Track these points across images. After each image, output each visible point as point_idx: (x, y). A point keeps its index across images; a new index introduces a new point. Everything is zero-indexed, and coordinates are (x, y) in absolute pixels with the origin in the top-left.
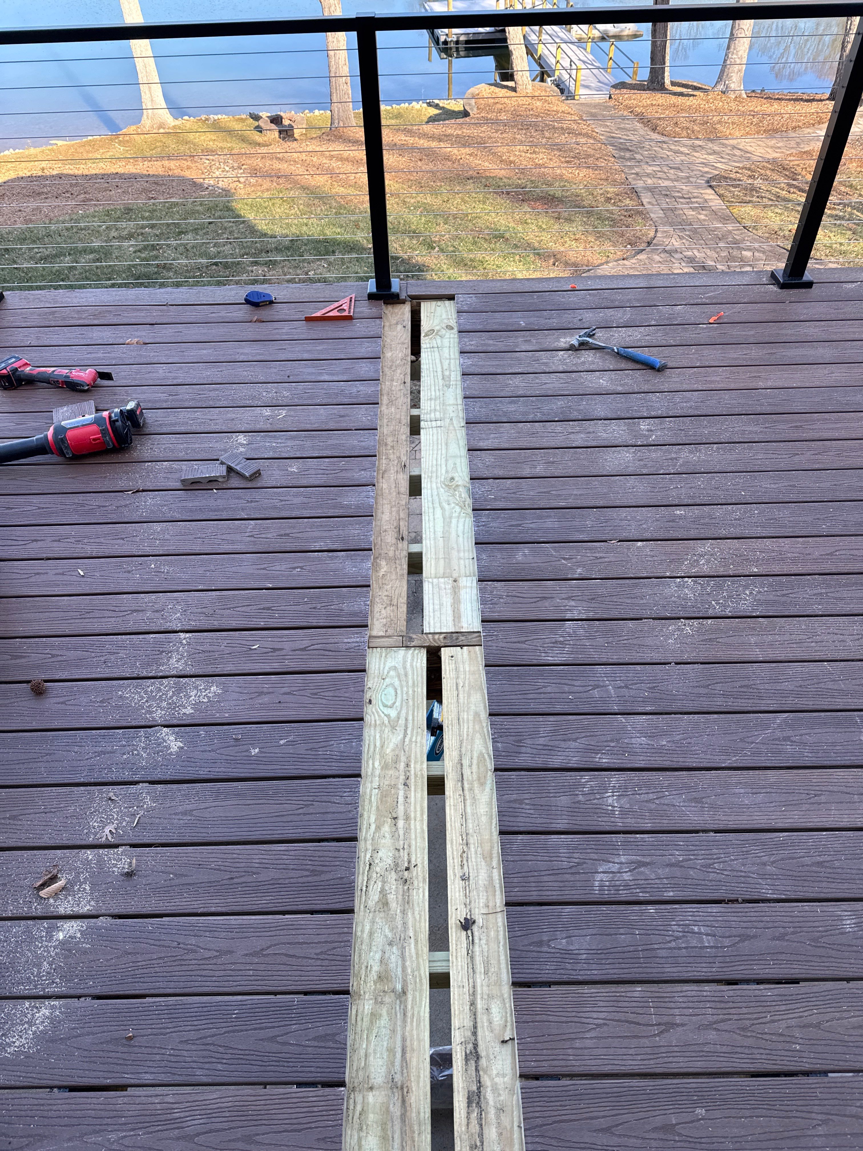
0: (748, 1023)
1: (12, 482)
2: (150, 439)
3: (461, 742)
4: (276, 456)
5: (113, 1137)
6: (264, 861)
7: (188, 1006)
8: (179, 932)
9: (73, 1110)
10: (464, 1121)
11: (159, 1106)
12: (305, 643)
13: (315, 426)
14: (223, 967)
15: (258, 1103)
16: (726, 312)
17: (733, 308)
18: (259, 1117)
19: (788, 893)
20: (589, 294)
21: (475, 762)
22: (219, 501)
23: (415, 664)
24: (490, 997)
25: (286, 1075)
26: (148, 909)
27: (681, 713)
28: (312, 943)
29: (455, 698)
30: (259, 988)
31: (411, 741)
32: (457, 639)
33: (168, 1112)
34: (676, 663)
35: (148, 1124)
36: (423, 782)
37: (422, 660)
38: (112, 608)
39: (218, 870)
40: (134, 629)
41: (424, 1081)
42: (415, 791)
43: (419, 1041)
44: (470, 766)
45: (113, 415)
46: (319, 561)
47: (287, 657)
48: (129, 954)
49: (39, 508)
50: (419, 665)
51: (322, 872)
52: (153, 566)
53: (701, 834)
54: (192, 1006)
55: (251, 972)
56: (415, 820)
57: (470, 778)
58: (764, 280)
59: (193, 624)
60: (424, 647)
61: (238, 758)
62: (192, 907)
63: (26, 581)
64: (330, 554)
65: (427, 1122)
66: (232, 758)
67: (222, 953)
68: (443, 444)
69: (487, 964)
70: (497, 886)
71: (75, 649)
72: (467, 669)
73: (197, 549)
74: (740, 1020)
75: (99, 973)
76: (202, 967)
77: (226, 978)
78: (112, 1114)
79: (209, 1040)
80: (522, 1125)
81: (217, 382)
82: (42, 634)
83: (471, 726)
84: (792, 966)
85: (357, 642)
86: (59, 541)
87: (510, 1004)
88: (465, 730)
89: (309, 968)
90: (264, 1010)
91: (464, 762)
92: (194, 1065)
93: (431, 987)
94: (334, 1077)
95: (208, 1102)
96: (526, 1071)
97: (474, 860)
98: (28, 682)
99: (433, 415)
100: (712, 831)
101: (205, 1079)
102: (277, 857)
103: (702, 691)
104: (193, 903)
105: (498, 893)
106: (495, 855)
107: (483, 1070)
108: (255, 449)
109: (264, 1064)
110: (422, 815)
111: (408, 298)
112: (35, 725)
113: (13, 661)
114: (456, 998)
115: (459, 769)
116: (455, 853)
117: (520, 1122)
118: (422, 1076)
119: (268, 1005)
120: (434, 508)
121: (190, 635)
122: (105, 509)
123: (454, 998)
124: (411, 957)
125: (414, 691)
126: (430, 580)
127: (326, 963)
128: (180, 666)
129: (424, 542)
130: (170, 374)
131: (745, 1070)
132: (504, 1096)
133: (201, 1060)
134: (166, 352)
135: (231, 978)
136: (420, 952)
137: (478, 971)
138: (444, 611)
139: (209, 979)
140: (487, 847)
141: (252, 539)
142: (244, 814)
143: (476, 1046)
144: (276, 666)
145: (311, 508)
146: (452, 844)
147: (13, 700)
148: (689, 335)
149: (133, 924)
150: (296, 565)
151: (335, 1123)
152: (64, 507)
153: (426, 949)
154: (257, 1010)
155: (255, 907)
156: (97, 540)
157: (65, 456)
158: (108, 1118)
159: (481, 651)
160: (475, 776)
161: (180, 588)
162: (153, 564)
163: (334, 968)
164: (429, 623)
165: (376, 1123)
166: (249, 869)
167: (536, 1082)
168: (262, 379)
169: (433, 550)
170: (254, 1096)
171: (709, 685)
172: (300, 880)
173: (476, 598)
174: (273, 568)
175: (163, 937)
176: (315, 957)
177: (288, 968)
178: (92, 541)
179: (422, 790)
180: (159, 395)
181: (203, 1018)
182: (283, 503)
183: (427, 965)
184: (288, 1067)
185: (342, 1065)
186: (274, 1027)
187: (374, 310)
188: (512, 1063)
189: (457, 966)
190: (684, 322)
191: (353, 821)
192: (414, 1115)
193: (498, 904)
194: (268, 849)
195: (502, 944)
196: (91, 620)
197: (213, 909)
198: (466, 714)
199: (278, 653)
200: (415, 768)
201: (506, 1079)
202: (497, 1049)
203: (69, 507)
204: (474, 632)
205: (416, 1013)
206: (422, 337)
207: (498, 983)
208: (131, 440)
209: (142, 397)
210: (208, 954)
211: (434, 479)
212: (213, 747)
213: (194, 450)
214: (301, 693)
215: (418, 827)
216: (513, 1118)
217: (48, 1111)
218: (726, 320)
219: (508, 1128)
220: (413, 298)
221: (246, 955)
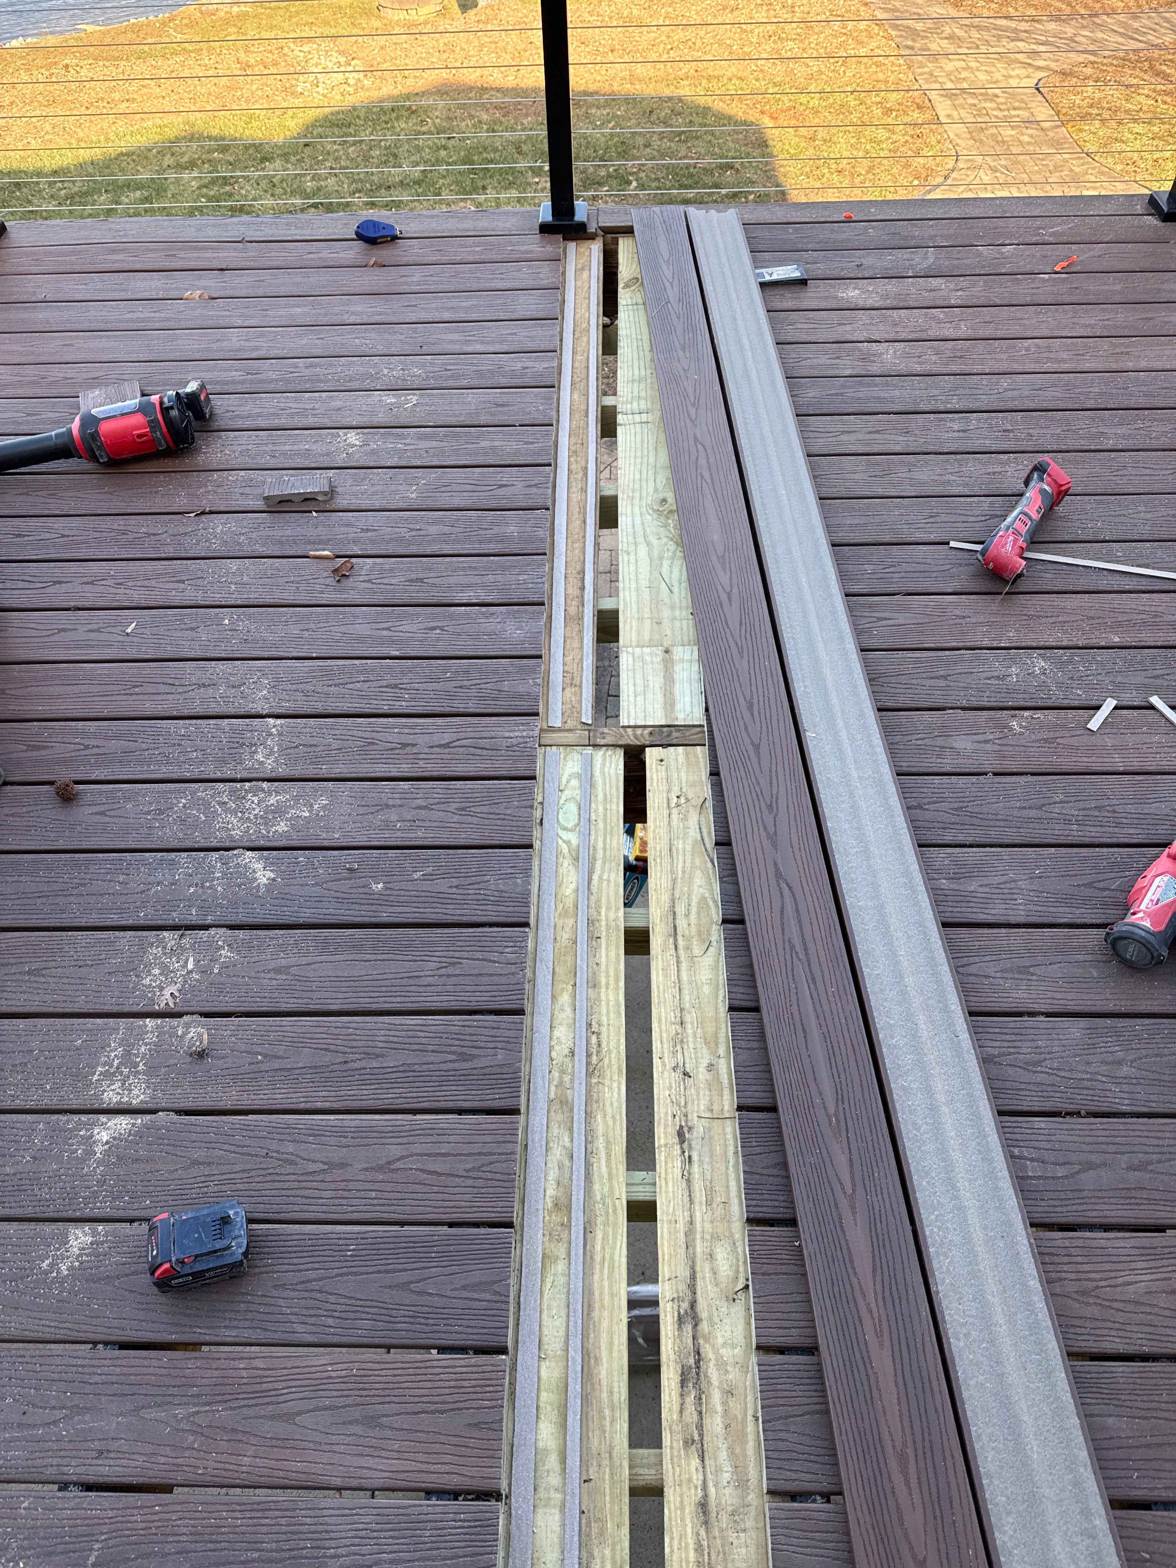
0: (1091, 1285)
1: (21, 498)
2: (220, 437)
3: (674, 881)
4: (403, 464)
5: (180, 1412)
6: (391, 1039)
7: (284, 1238)
8: (270, 1136)
9: (124, 1375)
10: (676, 1407)
11: (244, 1373)
12: (447, 738)
13: (462, 419)
14: (333, 1187)
15: (383, 1373)
16: (1081, 255)
17: (1090, 250)
18: (387, 1392)
19: (1154, 1105)
20: (873, 228)
21: (694, 910)
22: (320, 528)
23: (606, 770)
24: (716, 1237)
25: (424, 1335)
26: (228, 1104)
27: (1001, 846)
28: (461, 1155)
29: (666, 820)
30: (385, 1215)
31: (601, 878)
32: (669, 735)
33: (258, 1380)
34: (995, 774)
35: (230, 1397)
36: (618, 937)
37: (617, 765)
38: (170, 681)
39: (325, 1050)
40: (199, 710)
41: (620, 1351)
42: (607, 948)
43: (612, 1295)
44: (687, 915)
45: (166, 400)
46: (468, 619)
47: (421, 756)
48: (201, 1163)
49: (63, 536)
50: (612, 771)
51: (474, 1057)
52: (227, 622)
53: (1026, 1018)
54: (289, 1238)
55: (373, 1194)
56: (607, 988)
57: (687, 933)
58: (1139, 209)
59: (287, 707)
60: (620, 746)
61: (353, 896)
62: (289, 1101)
63: (46, 639)
64: (484, 609)
65: (623, 1406)
66: (344, 895)
67: (332, 1166)
68: (651, 448)
69: (710, 1192)
70: (726, 1082)
71: (117, 737)
72: (684, 779)
73: (289, 598)
74: (1079, 1280)
75: (158, 1189)
76: (303, 1184)
77: (337, 1201)
78: (179, 1382)
79: (315, 1285)
80: (760, 1414)
81: (316, 354)
82: (70, 715)
83: (688, 861)
84: (1157, 1208)
85: (522, 737)
86: (92, 583)
87: (743, 1249)
88: (680, 865)
89: (456, 1190)
90: (392, 1246)
91: (677, 909)
92: (293, 1318)
93: (630, 1219)
94: (492, 1341)
95: (314, 1369)
96: (764, 1341)
97: (691, 1046)
98: (51, 783)
99: (635, 404)
100: (1043, 1014)
101: (309, 1338)
102: (410, 1033)
103: (1033, 813)
104: (290, 1095)
105: (726, 1092)
106: (722, 1039)
107: (704, 1337)
108: (373, 452)
109: (393, 1319)
110: (617, 981)
111: (600, 232)
112: (61, 844)
113: (29, 754)
114: (666, 1237)
115: (671, 920)
116: (664, 1035)
117: (756, 1411)
118: (616, 1342)
119: (397, 1240)
120: (636, 544)
121: (282, 721)
122: (157, 538)
123: (662, 1238)
124: (601, 1177)
125: (606, 809)
126: (630, 650)
127: (481, 1183)
128: (270, 764)
129: (621, 594)
130: (247, 344)
131: (1084, 1350)
132: (734, 1374)
133: (305, 1312)
134: (243, 311)
135: (344, 1202)
136: (614, 1171)
137: (697, 1200)
138: (650, 696)
139: (313, 1201)
140: (710, 1028)
141: (369, 585)
142: (363, 973)
143: (693, 1304)
144: (405, 769)
145: (457, 541)
146: (660, 1022)
147: (31, 808)
148: (1023, 290)
149: (206, 1123)
150: (432, 624)
151: (494, 1403)
152: (97, 535)
153: (622, 1167)
154: (382, 1246)
155: (379, 1102)
156: (146, 583)
157: (98, 462)
158: (174, 1387)
159: (704, 753)
160: (694, 929)
161: (266, 654)
162: (227, 618)
163: (491, 1190)
164: (628, 713)
165: (551, 1404)
166: (370, 1050)
167: (780, 1357)
168: (381, 349)
169: (634, 606)
170: (378, 1363)
171: (1044, 805)
172: (443, 1066)
173: (697, 677)
174: (401, 628)
175: (248, 1142)
176: (465, 1174)
177: (427, 1189)
178: (139, 584)
179: (617, 947)
180: (233, 374)
181: (305, 1254)
182: (413, 533)
183: (624, 1190)
184: (427, 1325)
185: (502, 1325)
186: (406, 1270)
187: (549, 248)
188: (745, 1329)
189: (667, 1192)
190: (1016, 270)
191: (518, 987)
192: (605, 1395)
193: (726, 1108)
194: (397, 1022)
195: (731, 1164)
196: (140, 697)
197: (319, 1105)
198: (681, 842)
199: (408, 749)
200: (606, 916)
201: (736, 1351)
202: (724, 1310)
203: (105, 534)
204: (693, 726)
205: (607, 1256)
206: (620, 289)
207: (726, 1219)
208: (193, 438)
209: (208, 376)
210: (312, 1167)
211: (636, 501)
212: (318, 879)
213: (284, 454)
214: (442, 807)
215: (611, 998)
216: (746, 1404)
217: (90, 1374)
218: (1078, 268)
219: (740, 1417)
220: (607, 231)
221: (367, 1169)
